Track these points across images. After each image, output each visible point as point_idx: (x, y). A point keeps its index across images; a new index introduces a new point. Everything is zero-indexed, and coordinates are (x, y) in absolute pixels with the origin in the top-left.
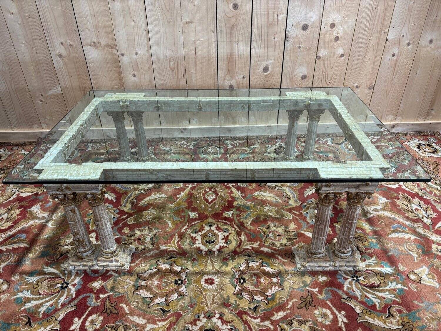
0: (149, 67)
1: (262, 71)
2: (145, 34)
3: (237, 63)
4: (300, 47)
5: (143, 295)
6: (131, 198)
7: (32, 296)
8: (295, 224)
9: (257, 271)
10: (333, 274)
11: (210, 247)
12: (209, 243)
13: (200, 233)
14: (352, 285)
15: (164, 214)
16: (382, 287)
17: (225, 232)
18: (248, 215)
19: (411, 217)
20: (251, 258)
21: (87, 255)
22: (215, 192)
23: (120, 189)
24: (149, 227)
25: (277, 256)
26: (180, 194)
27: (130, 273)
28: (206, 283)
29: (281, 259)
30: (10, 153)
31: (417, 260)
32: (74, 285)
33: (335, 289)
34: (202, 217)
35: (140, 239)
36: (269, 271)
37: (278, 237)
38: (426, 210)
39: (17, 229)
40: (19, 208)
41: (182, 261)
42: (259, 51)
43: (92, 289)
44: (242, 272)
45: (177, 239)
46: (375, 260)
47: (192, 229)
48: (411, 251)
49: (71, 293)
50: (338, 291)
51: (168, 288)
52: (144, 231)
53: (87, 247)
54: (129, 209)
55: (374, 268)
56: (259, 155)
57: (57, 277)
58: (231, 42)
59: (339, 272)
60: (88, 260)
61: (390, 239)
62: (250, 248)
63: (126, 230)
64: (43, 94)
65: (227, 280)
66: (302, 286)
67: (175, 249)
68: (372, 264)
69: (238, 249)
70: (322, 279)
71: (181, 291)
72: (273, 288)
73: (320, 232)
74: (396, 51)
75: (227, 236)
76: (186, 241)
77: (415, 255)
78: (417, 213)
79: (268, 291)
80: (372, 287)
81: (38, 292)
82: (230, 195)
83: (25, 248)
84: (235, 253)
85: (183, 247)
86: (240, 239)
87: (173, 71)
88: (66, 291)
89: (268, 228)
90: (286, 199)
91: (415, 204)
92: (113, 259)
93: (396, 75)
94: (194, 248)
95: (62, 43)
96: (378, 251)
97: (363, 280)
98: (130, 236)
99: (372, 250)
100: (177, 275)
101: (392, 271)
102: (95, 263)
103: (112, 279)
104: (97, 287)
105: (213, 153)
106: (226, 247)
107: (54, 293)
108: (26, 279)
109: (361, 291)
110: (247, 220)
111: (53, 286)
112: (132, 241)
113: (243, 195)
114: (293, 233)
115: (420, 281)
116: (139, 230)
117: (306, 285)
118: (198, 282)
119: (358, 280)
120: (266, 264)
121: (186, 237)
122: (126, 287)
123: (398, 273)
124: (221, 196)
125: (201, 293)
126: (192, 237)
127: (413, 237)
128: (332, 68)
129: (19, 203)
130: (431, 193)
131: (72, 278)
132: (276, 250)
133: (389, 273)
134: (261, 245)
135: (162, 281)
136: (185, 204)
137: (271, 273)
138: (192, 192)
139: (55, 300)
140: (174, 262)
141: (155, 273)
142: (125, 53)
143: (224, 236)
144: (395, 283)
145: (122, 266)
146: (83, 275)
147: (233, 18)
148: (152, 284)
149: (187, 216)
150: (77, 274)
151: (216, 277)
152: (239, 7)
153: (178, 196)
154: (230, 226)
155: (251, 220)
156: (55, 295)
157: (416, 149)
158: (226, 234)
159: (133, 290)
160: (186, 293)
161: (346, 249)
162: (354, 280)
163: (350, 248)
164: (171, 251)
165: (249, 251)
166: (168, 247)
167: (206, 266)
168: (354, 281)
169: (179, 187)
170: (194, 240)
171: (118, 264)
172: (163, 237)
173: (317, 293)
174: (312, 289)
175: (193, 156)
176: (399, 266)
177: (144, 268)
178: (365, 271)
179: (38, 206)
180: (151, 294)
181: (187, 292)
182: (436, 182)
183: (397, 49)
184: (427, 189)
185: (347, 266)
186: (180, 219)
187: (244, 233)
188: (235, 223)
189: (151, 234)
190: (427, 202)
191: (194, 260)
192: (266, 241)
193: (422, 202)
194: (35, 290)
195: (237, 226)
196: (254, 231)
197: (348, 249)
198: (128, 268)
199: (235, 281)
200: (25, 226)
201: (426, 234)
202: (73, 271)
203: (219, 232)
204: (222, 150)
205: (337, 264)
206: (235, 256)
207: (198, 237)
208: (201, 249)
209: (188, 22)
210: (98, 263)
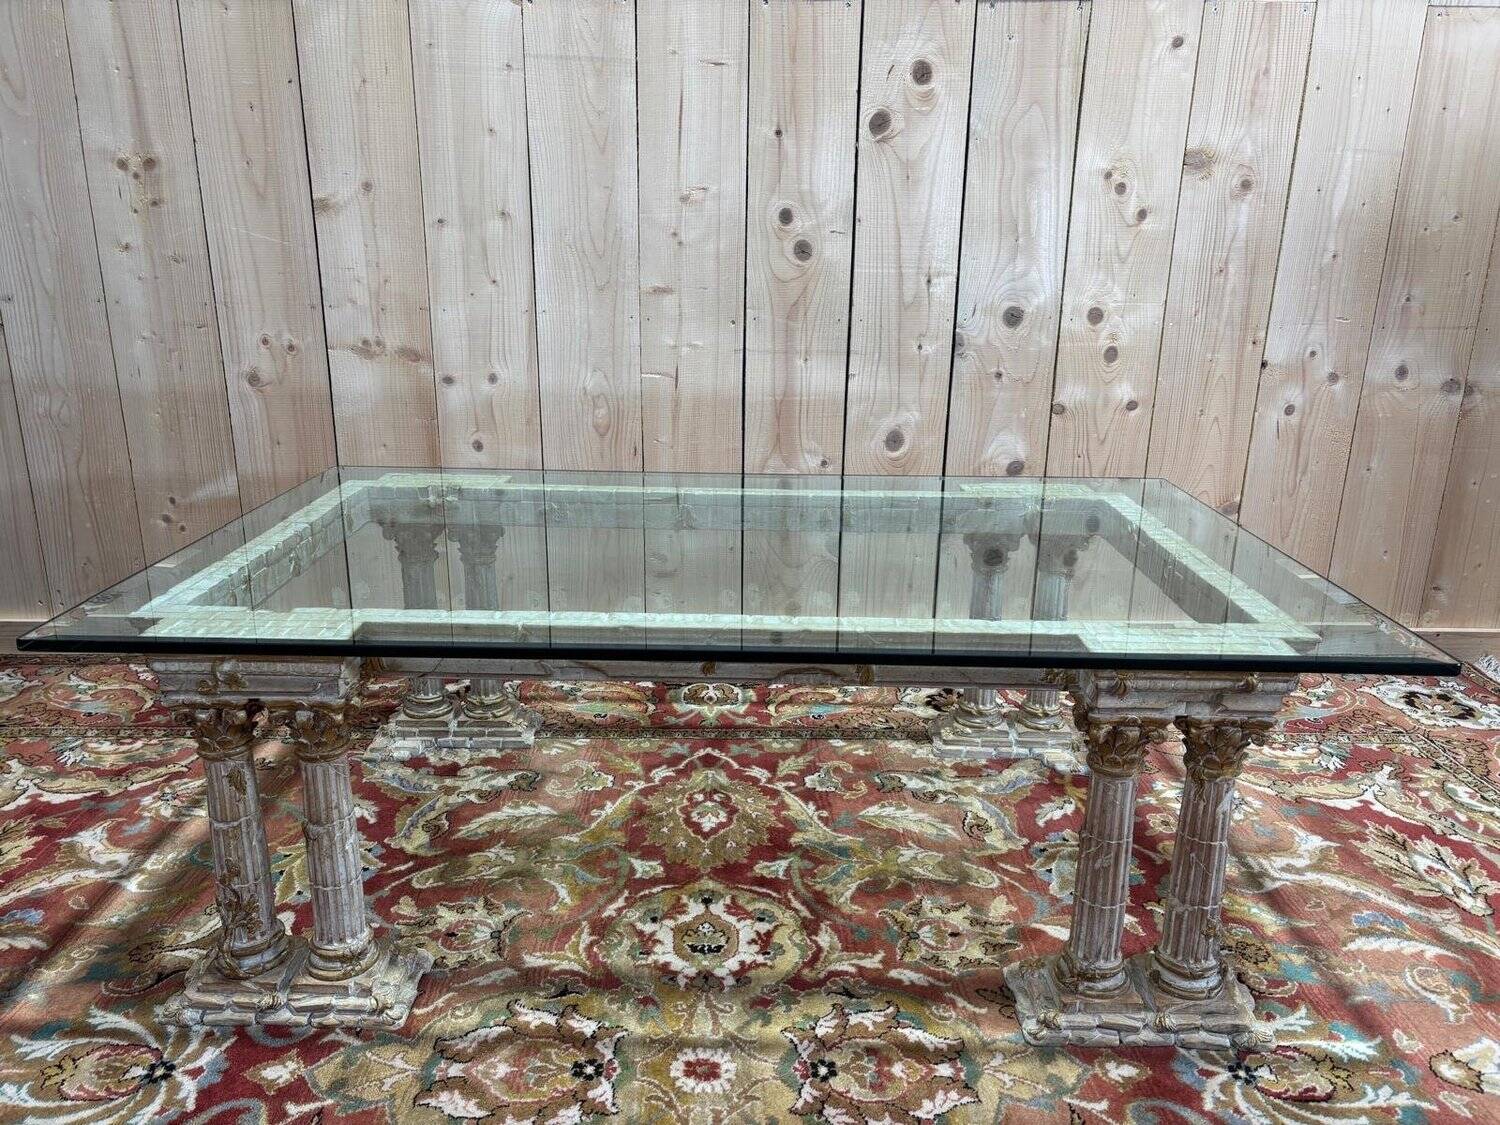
0: (529, 422)
1: (882, 445)
2: (523, 322)
3: (803, 420)
4: (999, 375)
5: (449, 1110)
6: (433, 815)
7: (32, 1103)
8: (1009, 902)
9: (877, 1041)
10: (1157, 1057)
11: (705, 963)
12: (702, 951)
13: (670, 923)
14: (1232, 1095)
15: (542, 862)
16: (1342, 1102)
17: (761, 920)
18: (843, 872)
19: (1416, 893)
20: (854, 1000)
21: (257, 966)
22: (725, 804)
23: (394, 788)
24: (486, 901)
25: (948, 995)
26: (602, 807)
27: (407, 1035)
28: (688, 1074)
29: (964, 1008)
30: (27, 684)
31: (1458, 1020)
32: (195, 1073)
33: (1170, 1105)
34: (679, 875)
35: (453, 935)
36: (923, 1041)
37: (950, 939)
38: (1464, 873)
39: (14, 895)
40: (31, 835)
41: (604, 1003)
42: (873, 383)
43: (259, 1086)
44: (823, 1044)
45: (586, 938)
46: (1308, 1018)
47: (642, 910)
48: (1433, 992)
49: (181, 1095)
50: (1182, 1113)
51: (545, 1089)
52: (468, 911)
53: (262, 934)
54: (420, 846)
55: (1307, 1042)
56: (876, 711)
57: (135, 1042)
58: (788, 353)
59: (1182, 1051)
60: (256, 983)
61: (1354, 956)
62: (852, 970)
63: (406, 908)
64: (177, 498)
65: (766, 1067)
66: (1048, 1091)
67: (576, 967)
68: (1300, 1029)
69: (806, 971)
70: (1120, 1072)
71: (594, 1100)
72: (940, 1095)
73: (1101, 883)
74: (1294, 395)
75: (769, 934)
76: (620, 943)
77: (1445, 1003)
78: (1433, 881)
79: (920, 1106)
80: (1307, 1101)
81: (59, 1090)
82: (777, 814)
83: (33, 951)
84: (797, 986)
85: (609, 961)
86: (815, 942)
87: (602, 436)
88: (163, 1090)
89: (916, 911)
90: (975, 829)
91: (1424, 854)
92: (350, 983)
93: (1304, 473)
94: (648, 966)
95: (265, 342)
96: (1316, 991)
97: (1273, 1077)
98: (420, 925)
99: (1291, 988)
100: (584, 1045)
101: (1371, 1052)
102: (282, 998)
103: (338, 1058)
104: (281, 1081)
105: (720, 702)
106: (765, 965)
107: (116, 1094)
108: (20, 1046)
109: (1268, 1111)
110: (839, 888)
111: (115, 1072)
112: (423, 939)
113: (825, 814)
114: (1004, 929)
115: (1478, 1085)
116: (450, 908)
117: (1060, 1089)
118: (660, 1071)
119: (1253, 1077)
120: (912, 1019)
121: (620, 934)
122: (389, 1082)
123: (1392, 1060)
124: (746, 817)
125: (670, 1105)
126: (641, 934)
127: (1432, 951)
128: (1103, 442)
129: (33, 820)
130: (1472, 825)
131: (189, 1050)
132: (946, 979)
133: (1363, 1058)
134: (888, 963)
135: (524, 1066)
136: (620, 837)
137: (931, 1047)
138: (645, 802)
139: (116, 1116)
140: (575, 1008)
141: (501, 1040)
142: (455, 374)
143: (758, 933)
144: (1386, 1091)
145: (382, 1011)
146: (233, 1040)
147: (794, 284)
148: (486, 1075)
149: (625, 871)
150: (209, 1039)
151: (727, 1057)
152: (814, 253)
153: (594, 813)
154: (780, 902)
155: (854, 887)
156: (121, 1100)
157: (1402, 705)
158: (764, 927)
159: (414, 1091)
160: (614, 1105)
161: (1197, 960)
162: (1237, 1077)
163: (1211, 957)
164: (565, 972)
165: (846, 981)
166: (554, 961)
167: (688, 1022)
168: (1239, 1083)
169: (600, 788)
170: (647, 943)
171: (369, 1003)
172: (536, 930)
173: (1105, 1118)
174: (1084, 1104)
175: (652, 707)
176: (1394, 1036)
177: (461, 1021)
178: (1274, 1052)
179: (99, 830)
180: (480, 1106)
181: (619, 1101)
182: (1486, 795)
183: (1298, 391)
184: (1457, 814)
185: (1209, 1031)
186: (598, 880)
187: (830, 926)
188: (794, 894)
189: (495, 921)
190: (1462, 850)
191: (646, 1001)
192: (907, 949)
193: (1446, 852)
194: (47, 1083)
195: (804, 903)
196: (862, 921)
197: (1206, 959)
198: (402, 1022)
199: (796, 1069)
200: (45, 885)
201: (1476, 941)
202: (196, 1028)
203: (739, 921)
204: (751, 694)
205: (1171, 1021)
206: (796, 995)
207: (664, 932)
208: (673, 968)
209: (657, 291)
210: (294, 1000)
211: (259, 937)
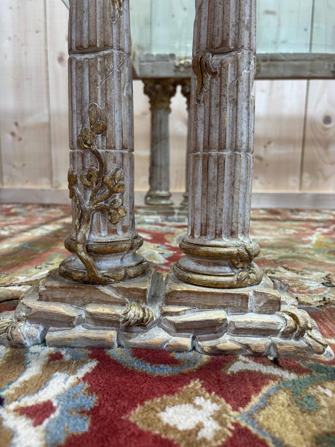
21: (118, 269)
32: (38, 414)
60: (118, 290)
131: (26, 376)
145: (300, 335)
150: (56, 363)
171: (280, 320)
210: (171, 314)
211: (120, 232)
